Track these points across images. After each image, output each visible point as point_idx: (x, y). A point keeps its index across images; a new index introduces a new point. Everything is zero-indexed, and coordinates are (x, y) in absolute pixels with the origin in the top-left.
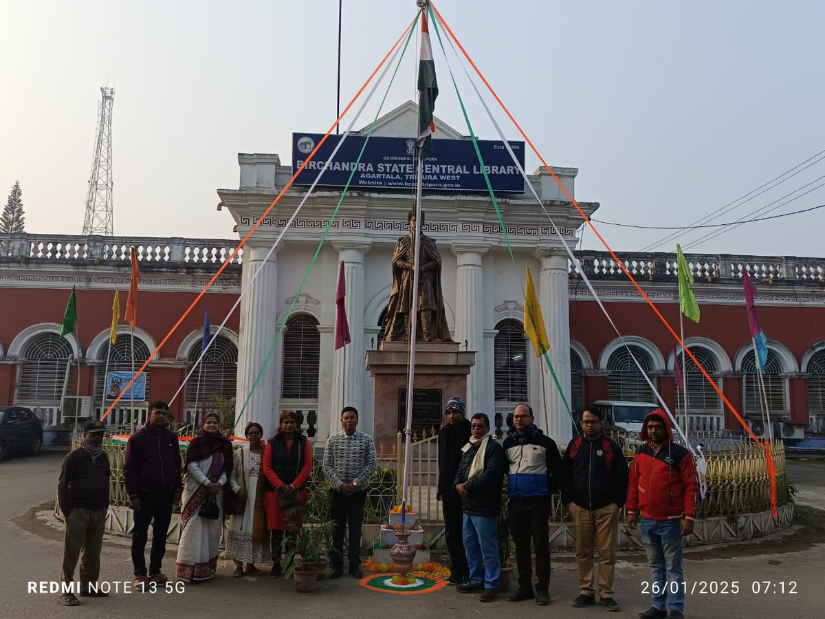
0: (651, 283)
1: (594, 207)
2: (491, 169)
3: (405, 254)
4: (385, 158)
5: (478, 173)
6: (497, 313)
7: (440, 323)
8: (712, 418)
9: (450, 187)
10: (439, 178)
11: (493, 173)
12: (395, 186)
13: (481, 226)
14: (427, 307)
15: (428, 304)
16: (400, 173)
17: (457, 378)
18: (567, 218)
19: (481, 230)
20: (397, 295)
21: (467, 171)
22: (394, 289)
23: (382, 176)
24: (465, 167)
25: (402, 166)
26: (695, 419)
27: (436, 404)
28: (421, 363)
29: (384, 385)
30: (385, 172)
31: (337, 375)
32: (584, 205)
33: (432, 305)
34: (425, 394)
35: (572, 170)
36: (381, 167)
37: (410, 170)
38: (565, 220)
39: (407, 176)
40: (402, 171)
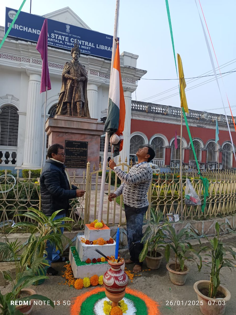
0: (147, 113)
1: (145, 72)
2: (104, 48)
3: (69, 70)
4: (55, 31)
5: (99, 48)
6: (102, 114)
7: (85, 110)
8: (161, 161)
9: (86, 52)
10: (81, 47)
11: (105, 49)
12: (60, 46)
13: (98, 73)
14: (80, 100)
15: (81, 98)
16: (62, 40)
17: (96, 137)
18: (134, 75)
19: (98, 75)
20: (64, 92)
21: (94, 46)
22: (62, 89)
23: (53, 40)
24: (93, 44)
25: (64, 37)
26: (156, 161)
27: (85, 149)
28: (78, 128)
29: (57, 137)
30: (55, 38)
31: (28, 135)
32: (141, 71)
33: (83, 99)
34: (79, 144)
35: (136, 56)
36: (52, 35)
37: (67, 40)
38: (133, 76)
39: (66, 43)
40: (63, 40)
